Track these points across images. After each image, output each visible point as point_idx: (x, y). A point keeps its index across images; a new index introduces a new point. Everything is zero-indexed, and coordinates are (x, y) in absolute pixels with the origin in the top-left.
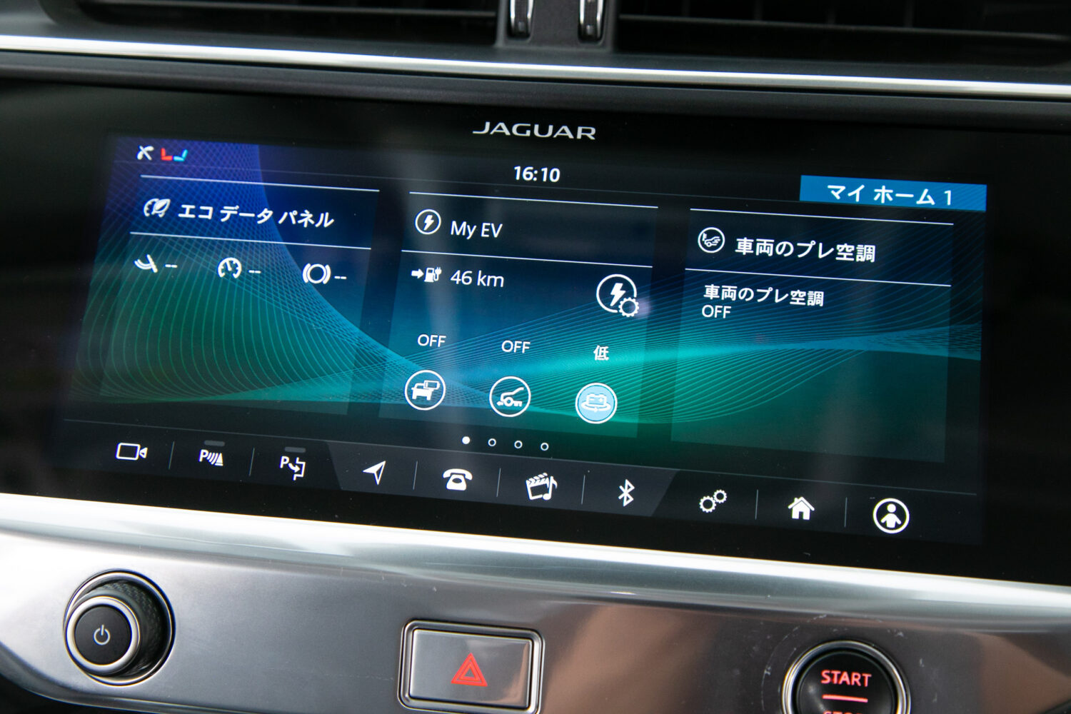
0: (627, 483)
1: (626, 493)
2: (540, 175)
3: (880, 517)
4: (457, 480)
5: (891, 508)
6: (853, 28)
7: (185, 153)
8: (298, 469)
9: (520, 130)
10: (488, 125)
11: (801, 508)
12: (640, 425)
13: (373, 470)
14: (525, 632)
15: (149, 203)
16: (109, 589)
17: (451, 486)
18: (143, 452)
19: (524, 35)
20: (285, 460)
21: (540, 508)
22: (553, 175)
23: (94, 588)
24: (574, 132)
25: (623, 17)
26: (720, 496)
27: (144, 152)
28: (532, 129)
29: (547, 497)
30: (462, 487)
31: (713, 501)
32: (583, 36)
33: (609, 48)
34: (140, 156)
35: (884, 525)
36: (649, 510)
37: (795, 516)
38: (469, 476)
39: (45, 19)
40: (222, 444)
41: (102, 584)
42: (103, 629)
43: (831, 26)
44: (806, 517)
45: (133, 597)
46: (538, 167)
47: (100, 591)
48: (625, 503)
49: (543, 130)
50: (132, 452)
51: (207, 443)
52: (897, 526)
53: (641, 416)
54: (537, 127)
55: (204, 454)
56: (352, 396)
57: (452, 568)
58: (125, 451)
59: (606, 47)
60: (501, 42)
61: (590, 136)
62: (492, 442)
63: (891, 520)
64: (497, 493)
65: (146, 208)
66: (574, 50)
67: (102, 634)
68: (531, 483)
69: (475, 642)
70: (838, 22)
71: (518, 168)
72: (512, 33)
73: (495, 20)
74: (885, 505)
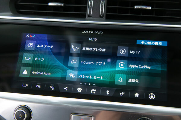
0: (108, 91)
1: (108, 92)
2: (93, 40)
3: (150, 96)
4: (79, 90)
5: (152, 95)
6: (145, 16)
7: (34, 36)
8: (53, 88)
9: (90, 32)
10: (85, 31)
11: (137, 95)
12: (110, 81)
13: (65, 88)
14: (91, 116)
15: (29, 44)
16: (21, 108)
17: (78, 91)
18: (27, 85)
19: (91, 16)
20: (51, 87)
21: (93, 95)
22: (96, 40)
23: (19, 108)
24: (99, 33)
25: (107, 13)
26: (123, 93)
27: (28, 35)
28: (92, 32)
29: (94, 93)
30: (80, 91)
31: (122, 94)
32: (100, 17)
33: (105, 19)
34: (27, 36)
35: (151, 98)
36: (111, 95)
37: (136, 96)
38: (81, 89)
39: (11, 14)
40: (40, 84)
41: (20, 107)
42: (20, 115)
43: (141, 15)
44: (138, 96)
45: (25, 110)
46: (93, 38)
47: (20, 108)
48: (108, 94)
49: (94, 32)
50: (25, 85)
51: (38, 84)
52: (153, 98)
53: (110, 79)
54: (93, 32)
55: (37, 86)
56: (61, 76)
57: (77, 105)
58: (24, 85)
59: (104, 18)
60: (87, 18)
61: (102, 33)
62: (85, 84)
63: (152, 97)
64: (86, 92)
65: (28, 45)
66: (99, 19)
67: (20, 116)
68: (92, 91)
69: (82, 117)
70: (143, 14)
71: (90, 38)
72: (89, 16)
73: (86, 14)
74: (151, 95)
